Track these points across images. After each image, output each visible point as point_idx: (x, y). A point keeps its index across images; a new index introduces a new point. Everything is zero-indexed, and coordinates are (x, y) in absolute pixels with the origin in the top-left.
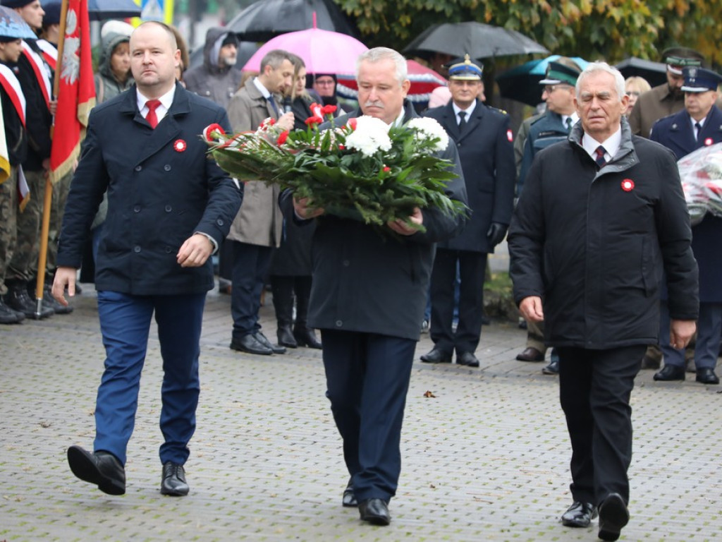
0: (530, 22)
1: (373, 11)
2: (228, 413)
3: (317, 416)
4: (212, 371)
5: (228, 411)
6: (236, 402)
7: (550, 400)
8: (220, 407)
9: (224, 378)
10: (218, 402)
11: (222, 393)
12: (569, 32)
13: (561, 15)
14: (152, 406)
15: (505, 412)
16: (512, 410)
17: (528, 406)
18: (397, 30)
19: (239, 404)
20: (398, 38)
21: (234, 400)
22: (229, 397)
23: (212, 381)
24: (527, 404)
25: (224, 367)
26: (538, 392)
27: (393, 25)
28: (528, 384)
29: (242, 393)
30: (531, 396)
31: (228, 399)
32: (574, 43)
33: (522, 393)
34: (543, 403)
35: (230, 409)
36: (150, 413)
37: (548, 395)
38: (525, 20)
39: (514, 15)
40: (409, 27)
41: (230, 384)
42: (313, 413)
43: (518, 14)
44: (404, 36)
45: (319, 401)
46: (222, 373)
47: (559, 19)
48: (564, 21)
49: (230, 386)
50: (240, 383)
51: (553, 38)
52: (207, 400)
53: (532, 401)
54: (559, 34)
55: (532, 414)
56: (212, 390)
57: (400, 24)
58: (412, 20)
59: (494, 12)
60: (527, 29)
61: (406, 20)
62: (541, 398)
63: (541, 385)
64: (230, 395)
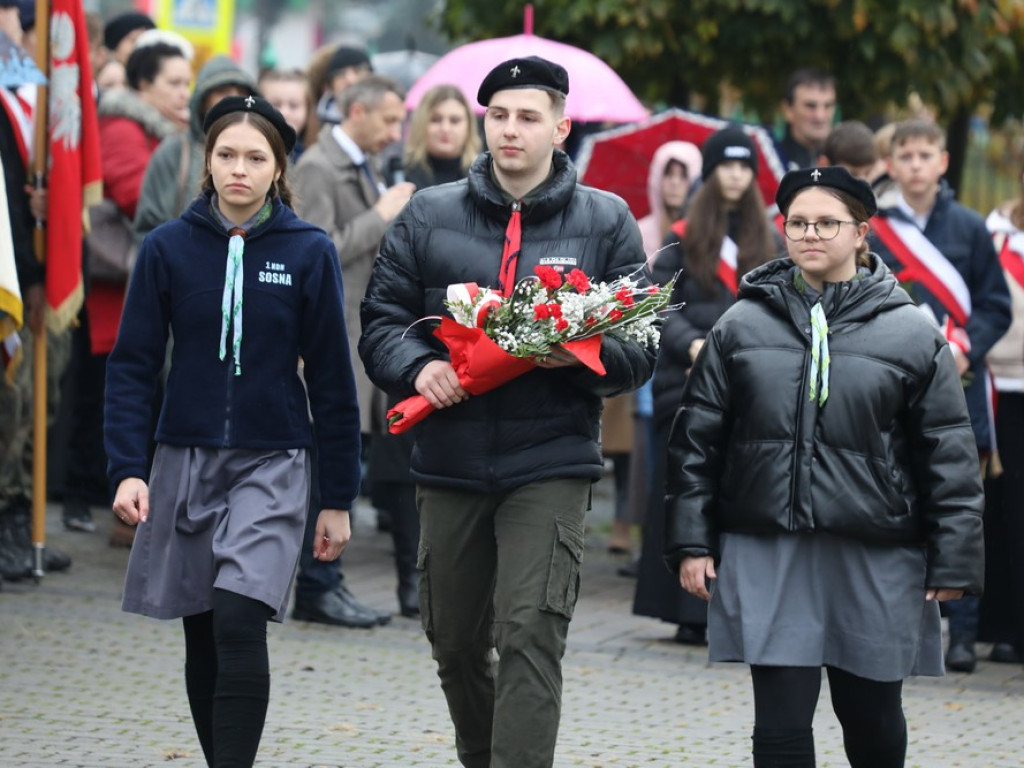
0: (937, 30)
1: (650, 15)
2: (416, 753)
3: (579, 758)
4: (375, 674)
5: (417, 750)
6: (429, 732)
7: (1003, 728)
8: (402, 742)
9: (400, 687)
10: (395, 733)
11: (400, 716)
12: (1007, 47)
13: (996, 16)
14: (277, 742)
15: (921, 751)
16: (934, 746)
17: (964, 740)
18: (693, 48)
19: (436, 736)
20: (694, 64)
21: (425, 729)
22: (415, 723)
23: (379, 694)
24: (961, 736)
25: (398, 668)
26: (979, 714)
27: (686, 39)
28: (957, 698)
29: (435, 715)
30: (965, 720)
31: (414, 727)
32: (1015, 66)
33: (948, 715)
34: (990, 734)
35: (419, 745)
36: (276, 755)
37: (998, 718)
38: (929, 25)
39: (908, 18)
40: (714, 42)
41: (412, 699)
42: (572, 752)
43: (915, 15)
44: (706, 58)
45: (579, 729)
46: (394, 679)
47: (992, 22)
48: (1002, 26)
49: (413, 702)
50: (429, 697)
51: (980, 57)
52: (376, 728)
53: (970, 730)
54: (990, 50)
55: (974, 755)
56: (381, 709)
57: (697, 38)
58: (721, 28)
59: (871, 12)
60: (933, 42)
61: (708, 29)
62: (984, 724)
63: (982, 700)
64: (415, 720)
